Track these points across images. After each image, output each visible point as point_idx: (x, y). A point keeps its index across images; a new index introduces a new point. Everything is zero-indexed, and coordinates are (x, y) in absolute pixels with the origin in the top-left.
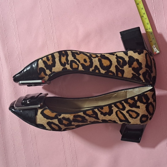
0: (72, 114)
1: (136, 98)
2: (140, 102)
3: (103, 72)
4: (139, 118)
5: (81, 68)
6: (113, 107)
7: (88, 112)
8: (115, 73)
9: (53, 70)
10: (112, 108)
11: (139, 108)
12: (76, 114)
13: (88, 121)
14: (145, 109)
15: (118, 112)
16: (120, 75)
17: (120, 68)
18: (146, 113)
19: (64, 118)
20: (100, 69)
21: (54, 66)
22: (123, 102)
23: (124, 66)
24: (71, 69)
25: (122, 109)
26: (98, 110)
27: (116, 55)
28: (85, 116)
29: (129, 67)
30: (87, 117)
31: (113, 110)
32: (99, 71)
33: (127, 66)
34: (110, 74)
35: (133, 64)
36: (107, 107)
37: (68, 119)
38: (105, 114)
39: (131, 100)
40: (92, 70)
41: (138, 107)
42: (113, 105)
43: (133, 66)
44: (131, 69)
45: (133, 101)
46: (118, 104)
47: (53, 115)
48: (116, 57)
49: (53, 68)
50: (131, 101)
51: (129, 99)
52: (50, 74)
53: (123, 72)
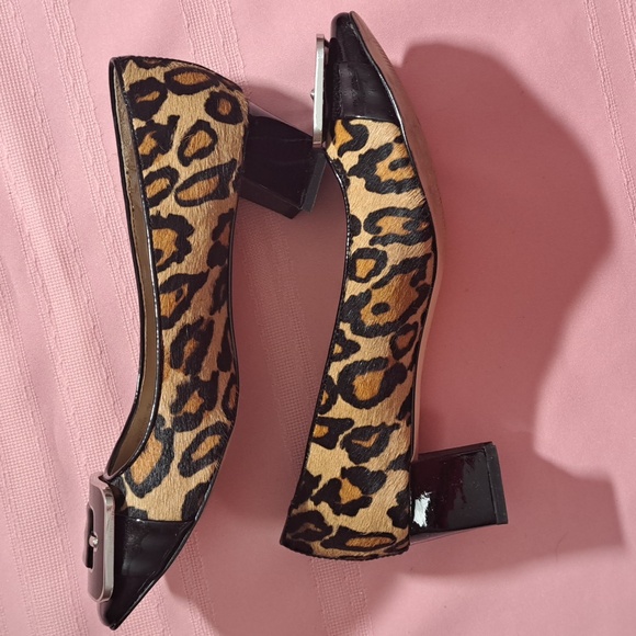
0: (165, 372)
1: (138, 123)
2: (156, 112)
3: (335, 370)
4: (215, 125)
5: (354, 289)
6: (159, 213)
7: (167, 311)
8: (325, 415)
9: (353, 179)
10: (164, 215)
11: (179, 117)
12: (167, 356)
13: (206, 318)
14: (184, 98)
15: (183, 196)
16: (320, 431)
17: (341, 437)
18: (203, 96)
19: (175, 407)
20: (345, 362)
21: (369, 188)
22: (145, 173)
23: (347, 451)
24: (354, 249)
25: (173, 181)
26: (162, 268)
27: (396, 426)
28: (179, 325)
29: (343, 469)
30: (188, 317)
31: (170, 215)
32: (339, 358)
33: (349, 464)
34: (325, 396)
35: (354, 483)
36: (155, 232)
37: (183, 393)
38: (183, 248)
39: (143, 144)
40: (342, 332)
41: (173, 120)
42: (152, 211)
43: (346, 483)
44: (337, 474)
45: (147, 138)
46: (151, 191)
47: (155, 448)
48: (390, 424)
49: (362, 181)
50: (148, 144)
51: (140, 149)
52: (342, 165)
53: (328, 443)
